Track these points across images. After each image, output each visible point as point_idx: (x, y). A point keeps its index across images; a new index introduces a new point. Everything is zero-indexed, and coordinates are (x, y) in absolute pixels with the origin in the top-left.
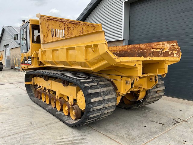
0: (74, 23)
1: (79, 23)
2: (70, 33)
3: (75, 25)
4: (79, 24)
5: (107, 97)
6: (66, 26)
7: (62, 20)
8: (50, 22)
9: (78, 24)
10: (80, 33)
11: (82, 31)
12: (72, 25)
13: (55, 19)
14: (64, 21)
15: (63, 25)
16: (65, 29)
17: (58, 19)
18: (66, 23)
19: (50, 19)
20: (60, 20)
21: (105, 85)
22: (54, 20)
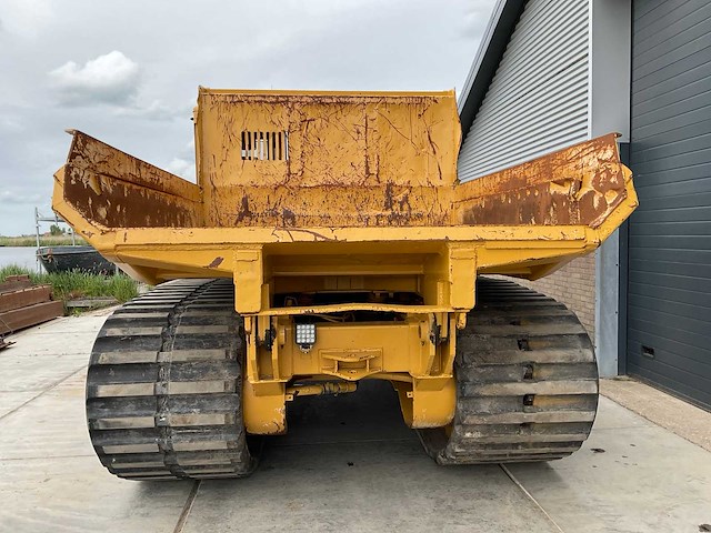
0: (329, 101)
1: (350, 100)
2: (313, 140)
3: (333, 110)
4: (352, 103)
5: (174, 388)
6: (296, 117)
7: (281, 99)
8: (237, 111)
9: (345, 103)
10: (356, 136)
11: (362, 130)
12: (321, 111)
13: (253, 99)
14: (287, 101)
15: (285, 116)
16: (293, 127)
17: (264, 97)
18: (297, 106)
19: (236, 100)
20: (274, 100)
21: (202, 337)
22: (249, 103)
